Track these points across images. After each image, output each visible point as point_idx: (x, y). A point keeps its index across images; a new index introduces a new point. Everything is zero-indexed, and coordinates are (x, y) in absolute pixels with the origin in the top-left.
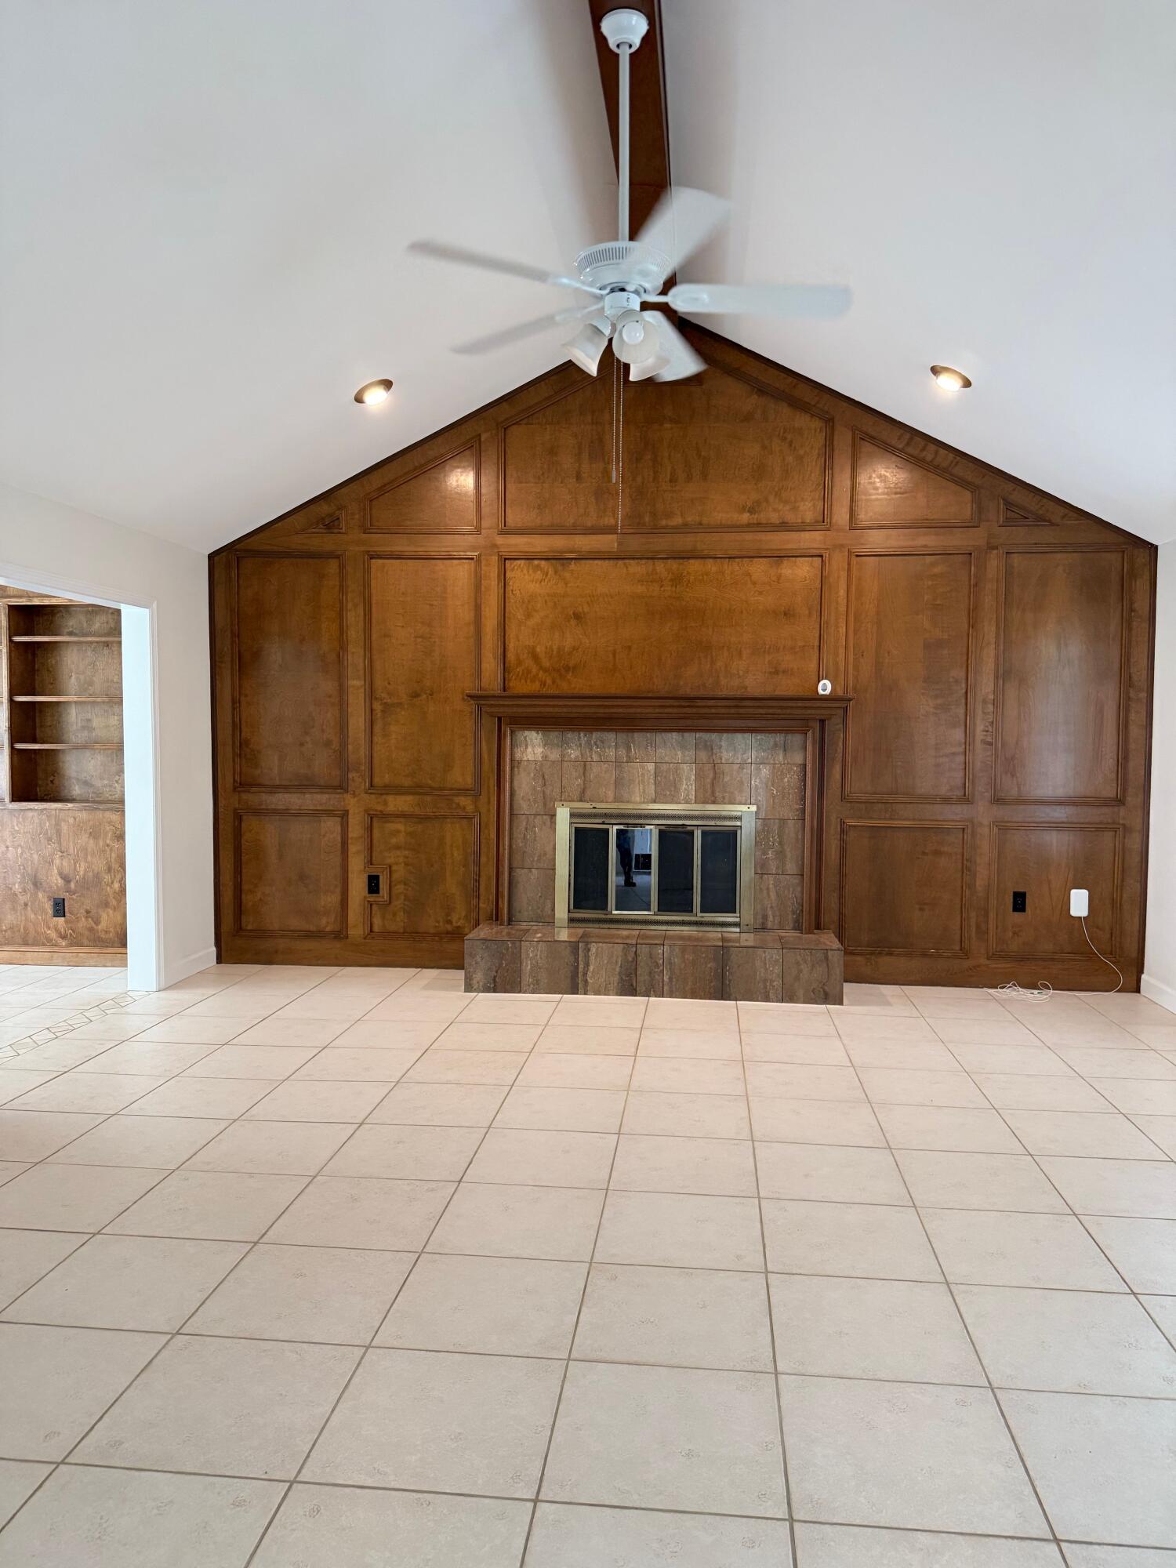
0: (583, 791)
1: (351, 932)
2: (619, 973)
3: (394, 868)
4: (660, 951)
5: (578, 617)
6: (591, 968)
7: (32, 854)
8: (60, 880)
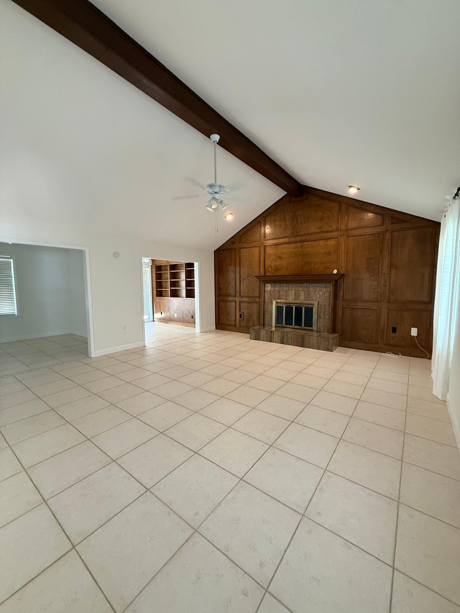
0: (279, 297)
1: (237, 325)
2: (280, 339)
3: (244, 313)
4: (289, 335)
5: (280, 257)
6: (274, 337)
7: (189, 307)
8: (192, 312)
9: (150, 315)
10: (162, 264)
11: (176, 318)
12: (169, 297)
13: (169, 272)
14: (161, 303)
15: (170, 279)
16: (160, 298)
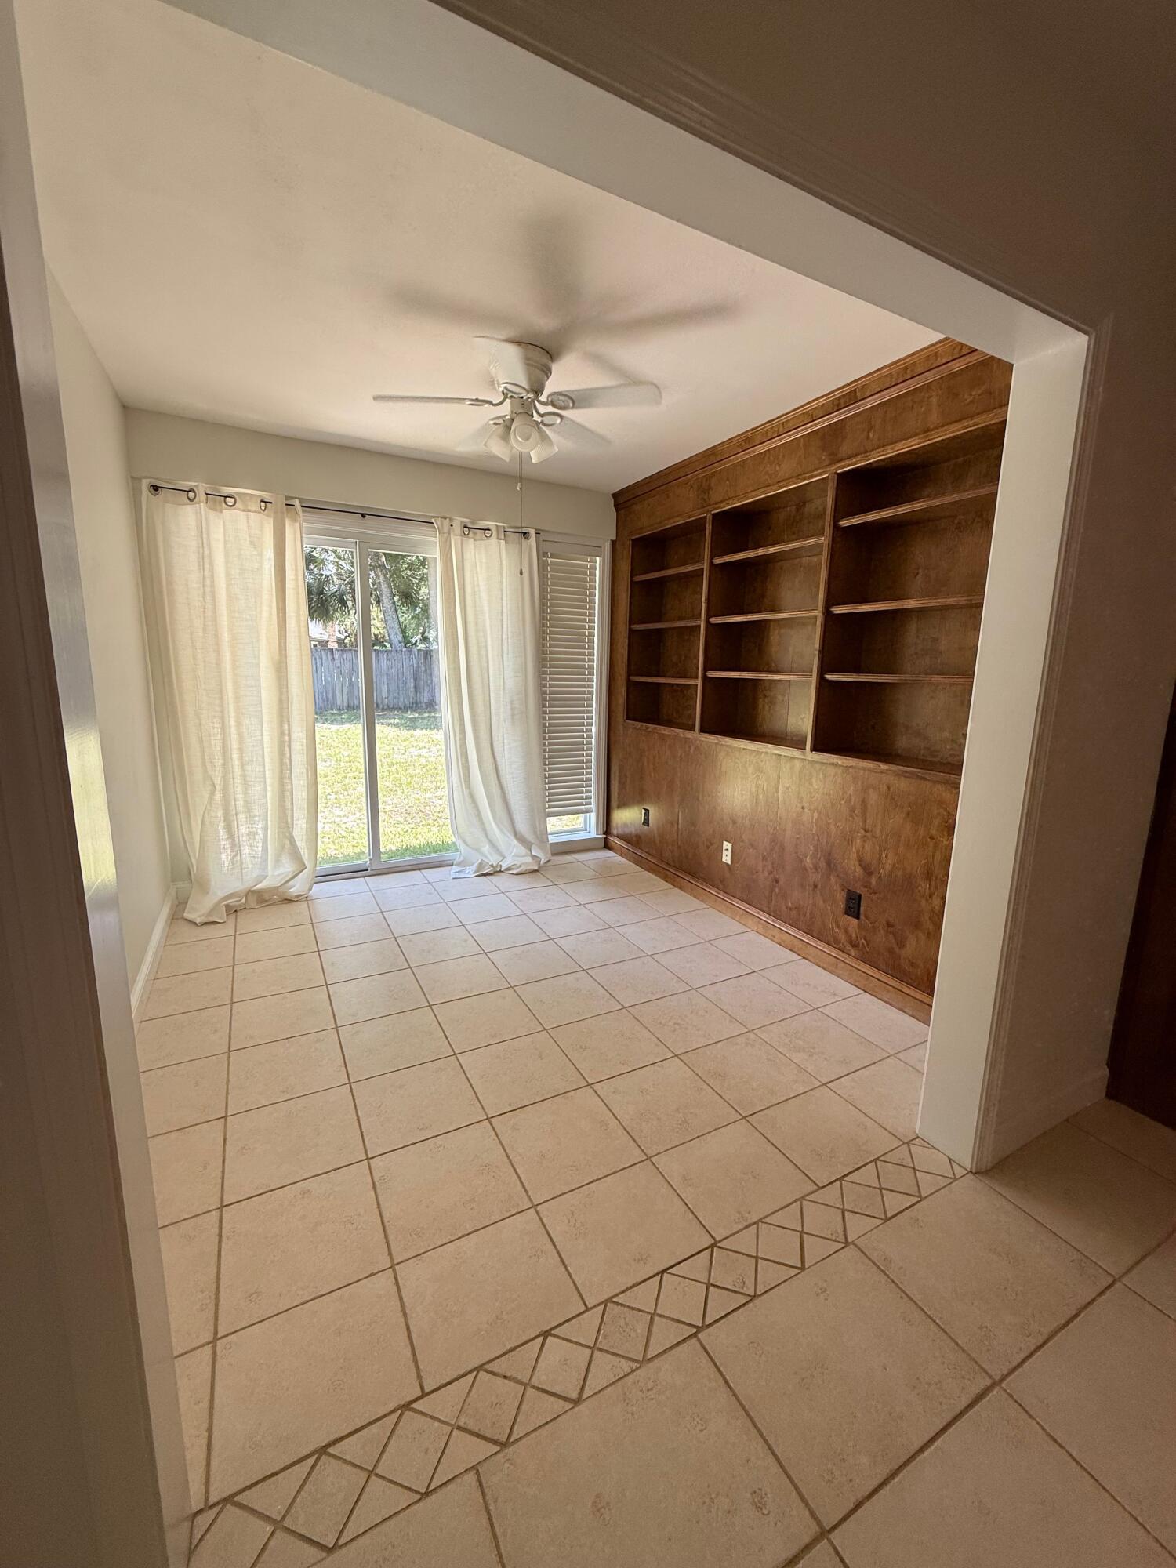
7: (829, 824)
8: (858, 869)
9: (592, 811)
10: (672, 521)
11: (727, 869)
12: (694, 731)
13: (705, 566)
14: (648, 758)
15: (708, 617)
16: (644, 728)
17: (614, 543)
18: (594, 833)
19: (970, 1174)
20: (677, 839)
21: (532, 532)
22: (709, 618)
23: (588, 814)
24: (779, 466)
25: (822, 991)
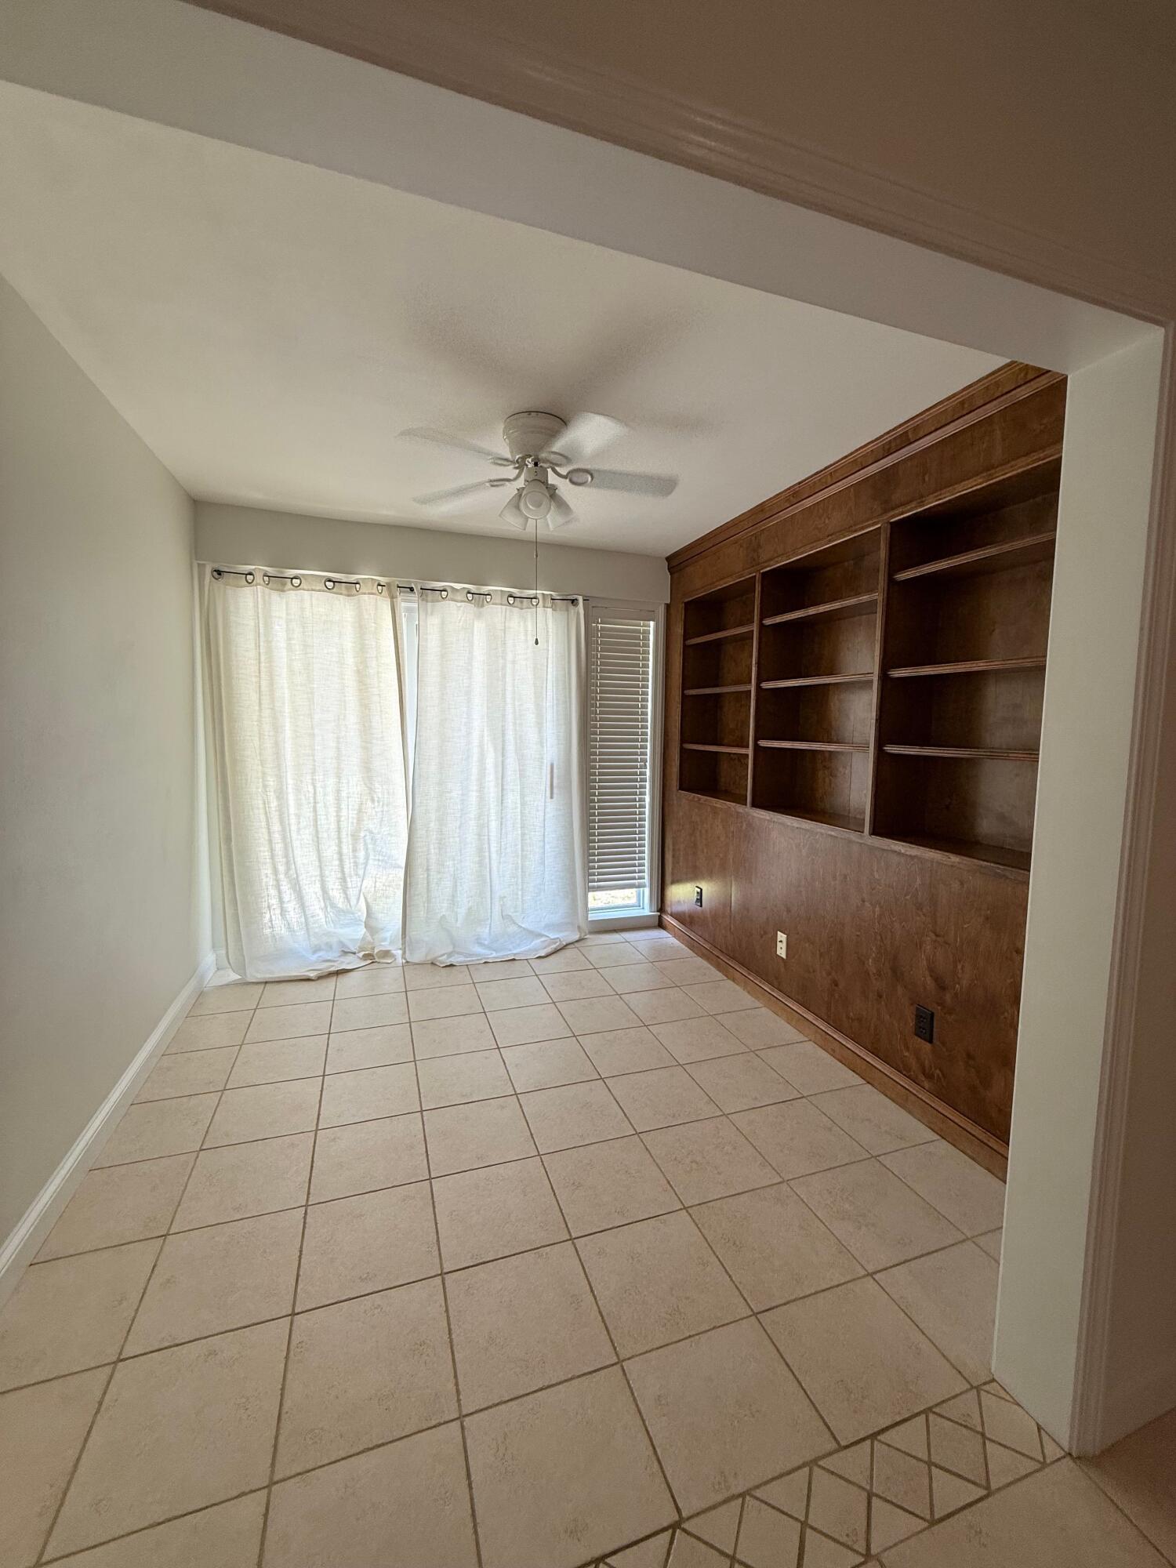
7: (892, 922)
8: (929, 980)
9: (644, 886)
10: (721, 582)
11: (782, 964)
12: (746, 805)
13: (755, 628)
14: (700, 832)
15: (759, 680)
16: (696, 799)
17: (668, 607)
18: (647, 910)
19: (1068, 1459)
20: (730, 923)
21: (580, 599)
22: (761, 683)
23: (641, 889)
24: (829, 518)
25: (886, 1132)
